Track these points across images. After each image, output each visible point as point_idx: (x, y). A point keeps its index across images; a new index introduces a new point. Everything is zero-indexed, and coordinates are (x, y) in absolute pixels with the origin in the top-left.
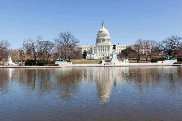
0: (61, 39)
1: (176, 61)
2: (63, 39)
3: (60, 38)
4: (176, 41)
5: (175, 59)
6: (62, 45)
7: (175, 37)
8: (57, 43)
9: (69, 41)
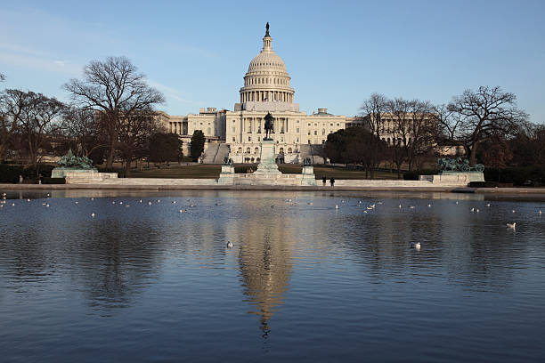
0: (96, 85)
1: (479, 177)
2: (104, 87)
3: (90, 84)
4: (494, 105)
5: (479, 169)
6: (97, 107)
7: (490, 93)
8: (81, 103)
9: (124, 96)
